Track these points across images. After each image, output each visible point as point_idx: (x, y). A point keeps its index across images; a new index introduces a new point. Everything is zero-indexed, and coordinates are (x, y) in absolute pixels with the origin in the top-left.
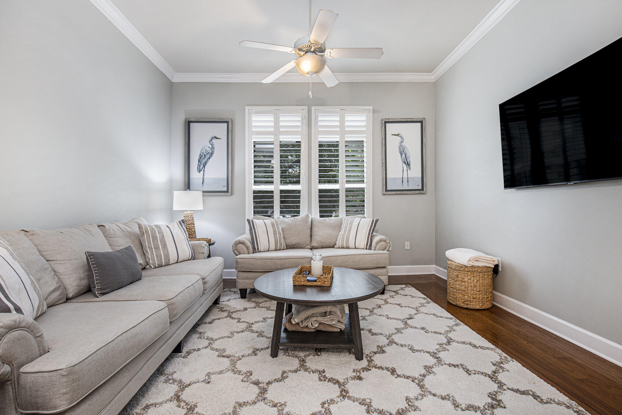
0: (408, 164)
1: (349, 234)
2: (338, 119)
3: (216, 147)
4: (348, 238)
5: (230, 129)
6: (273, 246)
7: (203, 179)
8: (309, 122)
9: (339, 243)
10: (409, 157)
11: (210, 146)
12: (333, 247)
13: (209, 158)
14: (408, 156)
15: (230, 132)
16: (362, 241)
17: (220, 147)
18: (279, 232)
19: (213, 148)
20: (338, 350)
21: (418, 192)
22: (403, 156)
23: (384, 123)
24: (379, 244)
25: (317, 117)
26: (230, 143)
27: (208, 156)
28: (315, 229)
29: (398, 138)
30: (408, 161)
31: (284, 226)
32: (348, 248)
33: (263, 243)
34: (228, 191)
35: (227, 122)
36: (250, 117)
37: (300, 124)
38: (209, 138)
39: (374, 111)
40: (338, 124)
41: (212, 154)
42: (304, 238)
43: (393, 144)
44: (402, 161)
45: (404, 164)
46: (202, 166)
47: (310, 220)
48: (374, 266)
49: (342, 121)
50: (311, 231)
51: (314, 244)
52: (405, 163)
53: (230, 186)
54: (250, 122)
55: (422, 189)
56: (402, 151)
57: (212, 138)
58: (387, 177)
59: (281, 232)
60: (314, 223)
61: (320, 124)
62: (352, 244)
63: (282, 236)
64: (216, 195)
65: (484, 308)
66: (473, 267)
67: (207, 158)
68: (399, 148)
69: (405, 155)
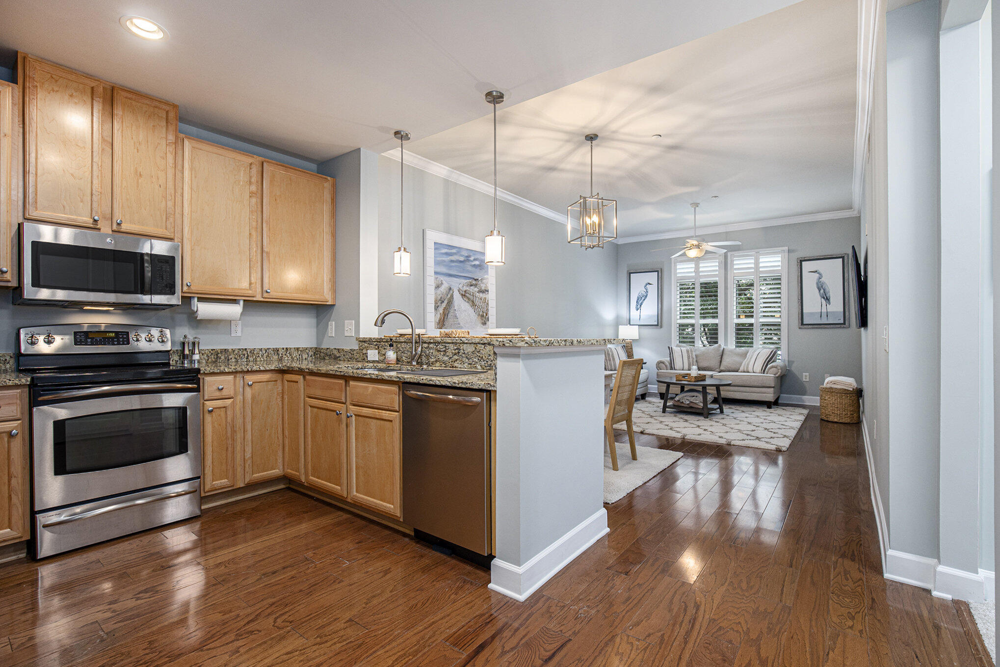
0: (827, 299)
1: (750, 361)
2: (753, 261)
3: (649, 290)
4: (748, 365)
5: (660, 277)
6: (686, 367)
7: (640, 315)
8: (726, 265)
9: (741, 369)
10: (829, 292)
11: (645, 290)
12: (737, 371)
13: (644, 300)
14: (827, 291)
15: (660, 279)
16: (758, 367)
17: (653, 291)
18: (692, 357)
19: (647, 292)
20: (700, 416)
21: (839, 326)
22: (822, 291)
23: (799, 261)
24: (772, 369)
25: (732, 261)
26: (660, 288)
27: (643, 298)
28: (725, 357)
29: (817, 275)
30: (828, 296)
31: (698, 353)
32: (748, 372)
33: (678, 363)
34: (659, 325)
35: (658, 271)
36: (675, 266)
37: (717, 268)
38: (645, 284)
39: (789, 252)
40: (753, 266)
41: (646, 296)
42: (714, 363)
43: (810, 282)
44: (820, 295)
45: (822, 299)
46: (639, 306)
47: (722, 349)
48: (760, 385)
49: (757, 263)
50: (721, 358)
51: (722, 368)
52: (824, 298)
53: (659, 321)
54: (676, 269)
55: (844, 323)
56: (820, 287)
57: (647, 284)
58: (804, 312)
59: (694, 357)
60: (725, 352)
61: (735, 267)
62: (750, 369)
63: (695, 360)
64: (649, 328)
65: (841, 421)
66: (831, 388)
67: (642, 299)
68: (817, 284)
69: (824, 290)
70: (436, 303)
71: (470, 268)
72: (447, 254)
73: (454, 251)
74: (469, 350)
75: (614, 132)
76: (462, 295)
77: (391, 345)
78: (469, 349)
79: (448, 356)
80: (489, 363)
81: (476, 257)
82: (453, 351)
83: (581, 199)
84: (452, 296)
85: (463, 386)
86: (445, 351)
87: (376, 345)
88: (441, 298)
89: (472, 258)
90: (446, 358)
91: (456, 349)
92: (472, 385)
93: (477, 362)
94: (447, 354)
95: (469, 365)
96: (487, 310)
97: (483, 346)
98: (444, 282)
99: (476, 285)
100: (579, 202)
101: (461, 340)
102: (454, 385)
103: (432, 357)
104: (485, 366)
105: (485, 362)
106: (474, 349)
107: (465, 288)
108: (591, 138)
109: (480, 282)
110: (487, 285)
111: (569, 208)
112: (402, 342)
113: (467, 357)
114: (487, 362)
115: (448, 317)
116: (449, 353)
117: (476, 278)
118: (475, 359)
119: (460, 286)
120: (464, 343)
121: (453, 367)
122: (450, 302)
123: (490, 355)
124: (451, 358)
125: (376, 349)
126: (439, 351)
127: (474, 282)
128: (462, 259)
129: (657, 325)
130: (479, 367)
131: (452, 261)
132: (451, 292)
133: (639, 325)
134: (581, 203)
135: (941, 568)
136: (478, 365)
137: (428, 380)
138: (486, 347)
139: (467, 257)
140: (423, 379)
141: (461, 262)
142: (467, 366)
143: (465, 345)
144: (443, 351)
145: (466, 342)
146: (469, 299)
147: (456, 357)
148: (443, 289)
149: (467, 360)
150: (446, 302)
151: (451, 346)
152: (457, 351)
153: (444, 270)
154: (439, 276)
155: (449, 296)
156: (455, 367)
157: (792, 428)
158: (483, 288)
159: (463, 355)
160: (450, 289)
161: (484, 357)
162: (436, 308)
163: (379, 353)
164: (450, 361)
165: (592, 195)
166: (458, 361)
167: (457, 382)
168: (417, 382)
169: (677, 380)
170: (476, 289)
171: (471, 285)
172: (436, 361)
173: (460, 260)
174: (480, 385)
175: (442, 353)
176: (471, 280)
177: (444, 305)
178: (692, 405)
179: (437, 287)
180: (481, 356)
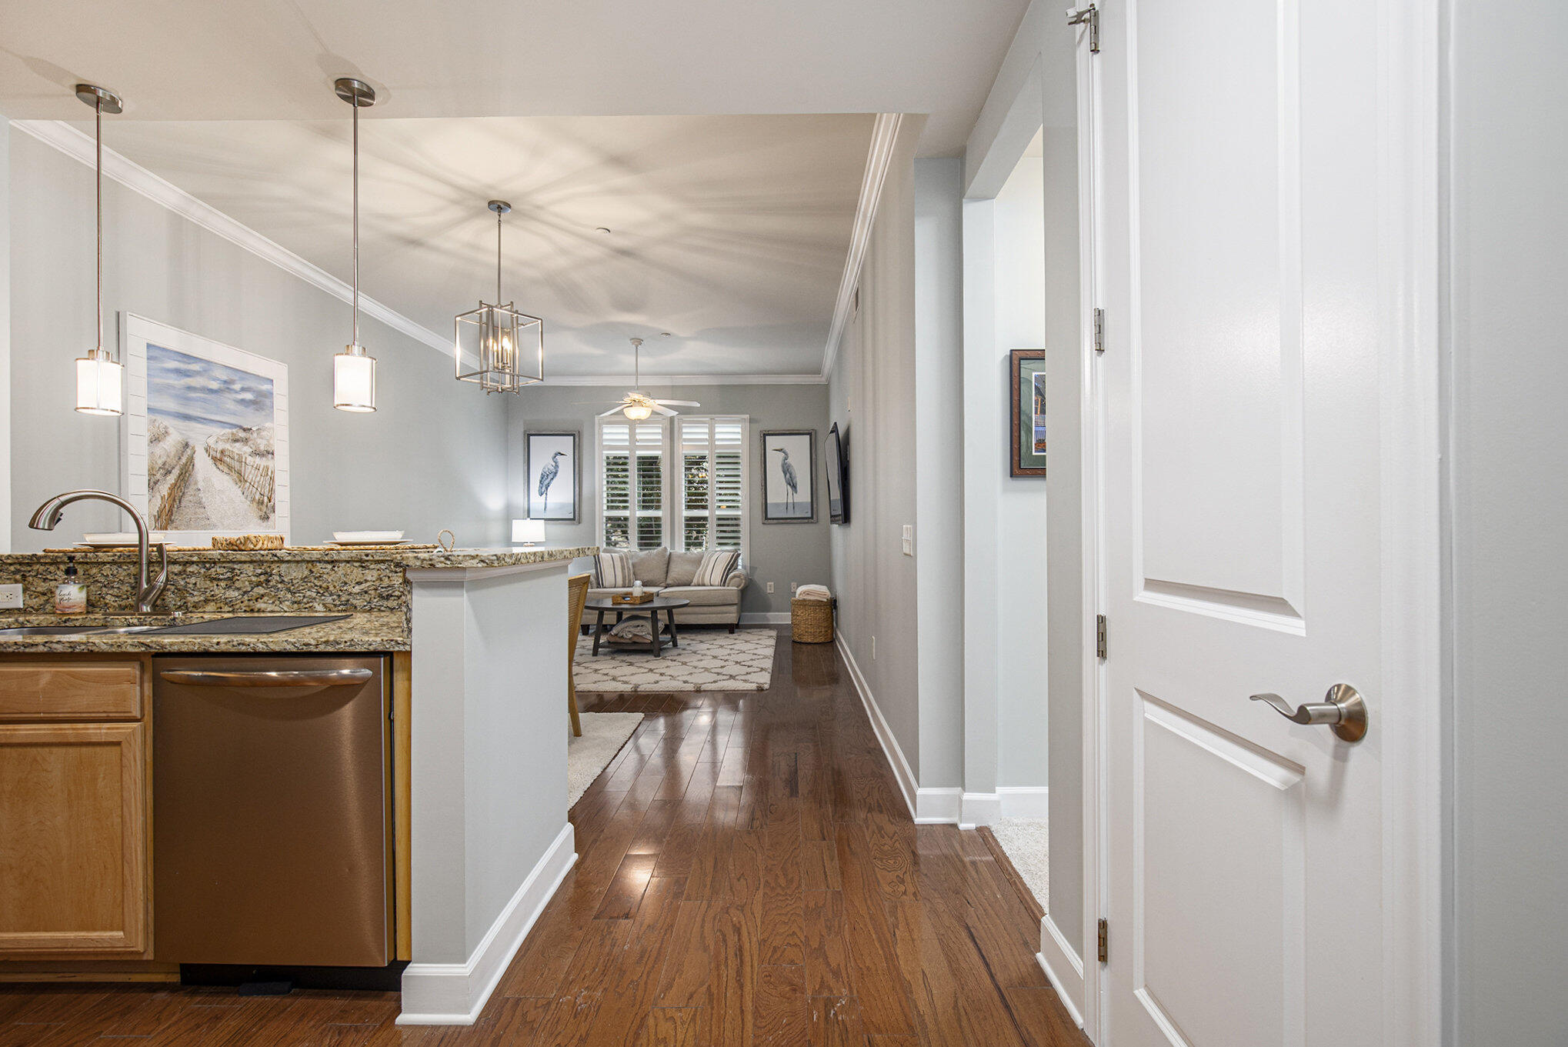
0: (794, 487)
1: (706, 570)
2: (707, 431)
3: (560, 465)
4: (704, 575)
5: (577, 444)
6: (620, 581)
7: (546, 504)
8: (672, 432)
9: (695, 581)
10: (795, 477)
11: (554, 464)
12: (689, 585)
13: (552, 479)
14: (793, 475)
15: (577, 448)
16: (717, 577)
17: (566, 465)
18: (628, 568)
19: (557, 466)
20: (650, 654)
21: (807, 520)
22: (788, 475)
23: (762, 435)
24: (734, 580)
25: (680, 428)
26: (577, 461)
27: (551, 476)
28: (673, 566)
29: (782, 455)
30: (794, 482)
31: (635, 560)
32: (704, 585)
33: (608, 577)
34: (575, 519)
35: (574, 435)
36: (601, 429)
37: (660, 437)
38: (553, 454)
39: (751, 421)
40: (707, 437)
41: (556, 473)
42: (658, 574)
43: (774, 461)
44: (786, 481)
45: (788, 486)
46: (544, 488)
47: (668, 553)
48: (720, 602)
49: (712, 433)
50: (668, 567)
51: (669, 581)
52: (790, 484)
53: (577, 513)
54: (601, 434)
55: (812, 518)
56: (786, 470)
57: (556, 455)
58: (768, 502)
59: (631, 567)
60: (674, 558)
61: (684, 437)
62: (707, 581)
63: (632, 572)
64: (560, 524)
65: (815, 641)
66: (804, 600)
67: (549, 478)
68: (783, 467)
69: (791, 474)
70: (151, 475)
71: (231, 406)
72: (178, 371)
73: (196, 367)
74: (294, 574)
75: (539, 207)
76: (214, 459)
77: (70, 572)
78: (296, 573)
79: (239, 589)
80: (343, 599)
81: (248, 384)
82: (254, 579)
83: (481, 308)
84: (191, 459)
85: (330, 649)
86: (229, 579)
87: (17, 571)
88: (164, 464)
89: (237, 387)
90: (233, 594)
91: (260, 574)
92: (351, 645)
93: (315, 599)
94: (237, 584)
95: (296, 605)
96: (272, 490)
97: (330, 566)
98: (171, 430)
99: (246, 441)
100: (478, 312)
101: (276, 556)
102: (305, 649)
103: (195, 593)
104: (335, 605)
105: (335, 597)
106: (306, 572)
107: (220, 446)
108: (499, 207)
109: (255, 435)
110: (271, 442)
111: (458, 319)
112: (104, 563)
113: (289, 590)
114: (339, 596)
115: (182, 505)
116: (243, 582)
117: (245, 427)
118: (309, 593)
119: (211, 441)
120: (281, 561)
121: (252, 611)
122: (186, 474)
123: (346, 583)
124: (245, 592)
125: (16, 582)
126: (215, 579)
127: (242, 434)
128: (214, 385)
129: (574, 519)
130: (320, 608)
131: (190, 388)
132: (189, 451)
133: (546, 520)
134: (481, 314)
135: (967, 796)
136: (316, 605)
137: (235, 643)
138: (336, 568)
139: (225, 382)
140: (218, 643)
141: (211, 391)
142: (288, 607)
143: (284, 566)
144: (225, 579)
145: (289, 558)
146: (230, 468)
147: (261, 590)
148: (170, 444)
149: (289, 596)
150: (176, 472)
151: (249, 569)
152: (263, 578)
153: (171, 405)
154: (159, 418)
155: (184, 460)
156: (259, 611)
157: (766, 657)
158: (262, 448)
159: (279, 586)
160: (187, 445)
161: (331, 588)
162: (153, 485)
163: (25, 590)
164: (246, 597)
165: (499, 304)
166: (266, 598)
167: (313, 642)
168: (202, 649)
169: (614, 604)
170: (247, 449)
171: (236, 441)
172: (206, 601)
173: (211, 387)
174: (370, 645)
175: (223, 584)
176: (234, 431)
177: (171, 479)
178: (636, 639)
179: (155, 440)
180: (324, 585)
